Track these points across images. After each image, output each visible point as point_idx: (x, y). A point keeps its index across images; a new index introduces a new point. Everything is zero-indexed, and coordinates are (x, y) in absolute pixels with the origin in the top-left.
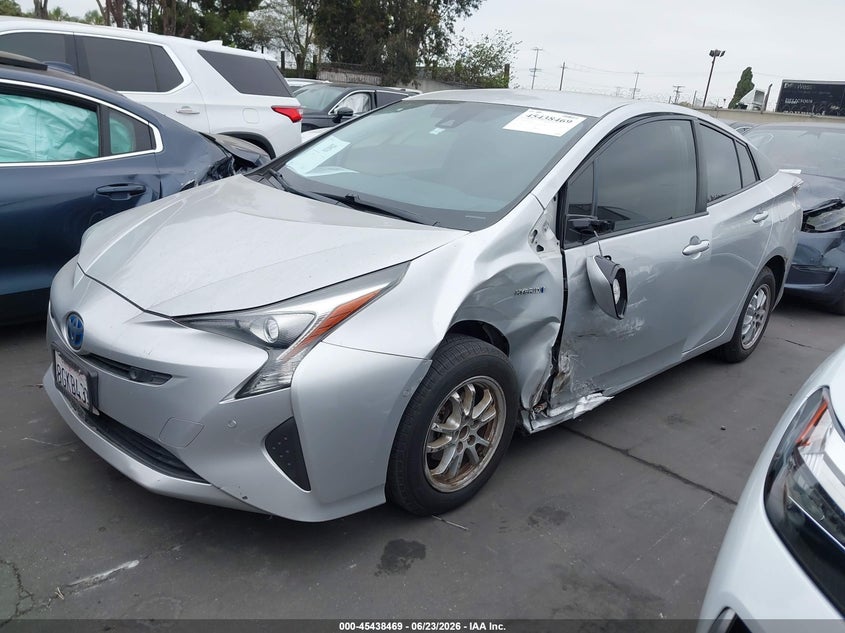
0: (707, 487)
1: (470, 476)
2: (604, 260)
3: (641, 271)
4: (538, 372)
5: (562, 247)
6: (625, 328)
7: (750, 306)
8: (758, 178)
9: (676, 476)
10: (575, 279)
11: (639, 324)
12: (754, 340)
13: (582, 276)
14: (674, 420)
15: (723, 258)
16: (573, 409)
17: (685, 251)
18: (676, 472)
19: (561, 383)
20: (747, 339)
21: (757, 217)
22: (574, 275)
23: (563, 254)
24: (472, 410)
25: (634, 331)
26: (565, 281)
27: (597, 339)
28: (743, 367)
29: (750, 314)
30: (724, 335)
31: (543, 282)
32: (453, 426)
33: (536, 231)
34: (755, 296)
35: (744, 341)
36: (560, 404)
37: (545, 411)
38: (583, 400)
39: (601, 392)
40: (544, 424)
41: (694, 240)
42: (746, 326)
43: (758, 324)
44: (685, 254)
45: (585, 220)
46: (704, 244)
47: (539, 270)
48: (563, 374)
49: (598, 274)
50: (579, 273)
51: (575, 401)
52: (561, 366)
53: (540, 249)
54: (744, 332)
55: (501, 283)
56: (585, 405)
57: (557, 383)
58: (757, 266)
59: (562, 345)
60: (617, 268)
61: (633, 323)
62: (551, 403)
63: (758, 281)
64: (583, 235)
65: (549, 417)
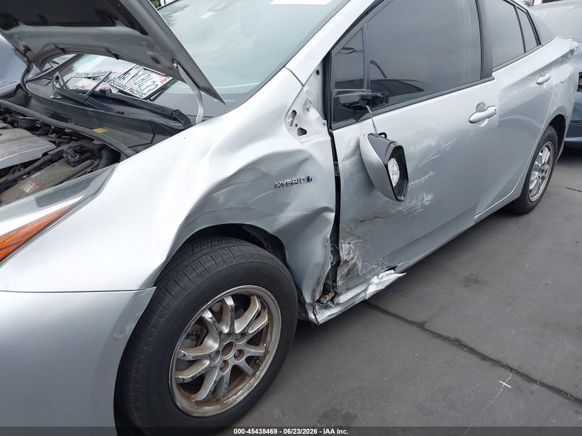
0: (505, 362)
1: (245, 388)
2: (378, 138)
3: (425, 144)
4: (317, 265)
5: (330, 128)
6: (412, 204)
7: (536, 163)
8: (539, 43)
9: (472, 351)
10: (347, 162)
11: (428, 198)
12: (540, 192)
13: (356, 158)
14: (470, 281)
15: (510, 122)
16: (366, 290)
17: (470, 119)
18: (472, 345)
19: (346, 270)
20: (534, 192)
21: (541, 80)
22: (346, 158)
23: (331, 135)
24: (232, 325)
25: (423, 206)
26: (336, 166)
27: (381, 220)
28: (532, 217)
29: (536, 170)
30: (513, 193)
31: (308, 170)
32: (210, 348)
33: (294, 112)
34: (540, 154)
35: (531, 194)
36: (348, 289)
37: (332, 300)
38: (375, 280)
39: (393, 268)
40: (333, 311)
41: (481, 107)
42: (533, 181)
43: (543, 178)
44: (471, 122)
45: (355, 95)
46: (490, 110)
47: (301, 157)
48: (346, 262)
49: (372, 155)
50: (352, 154)
51: (367, 282)
52: (344, 255)
53: (303, 132)
54: (531, 187)
55: (253, 178)
56: (378, 284)
57: (342, 271)
58: (542, 125)
59: (341, 234)
60: (393, 146)
61: (420, 199)
62: (339, 290)
63: (543, 139)
64: (356, 112)
65: (338, 304)
